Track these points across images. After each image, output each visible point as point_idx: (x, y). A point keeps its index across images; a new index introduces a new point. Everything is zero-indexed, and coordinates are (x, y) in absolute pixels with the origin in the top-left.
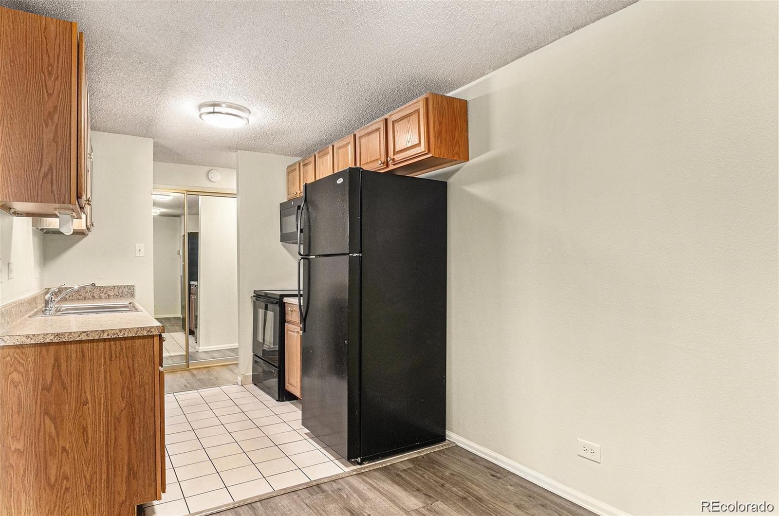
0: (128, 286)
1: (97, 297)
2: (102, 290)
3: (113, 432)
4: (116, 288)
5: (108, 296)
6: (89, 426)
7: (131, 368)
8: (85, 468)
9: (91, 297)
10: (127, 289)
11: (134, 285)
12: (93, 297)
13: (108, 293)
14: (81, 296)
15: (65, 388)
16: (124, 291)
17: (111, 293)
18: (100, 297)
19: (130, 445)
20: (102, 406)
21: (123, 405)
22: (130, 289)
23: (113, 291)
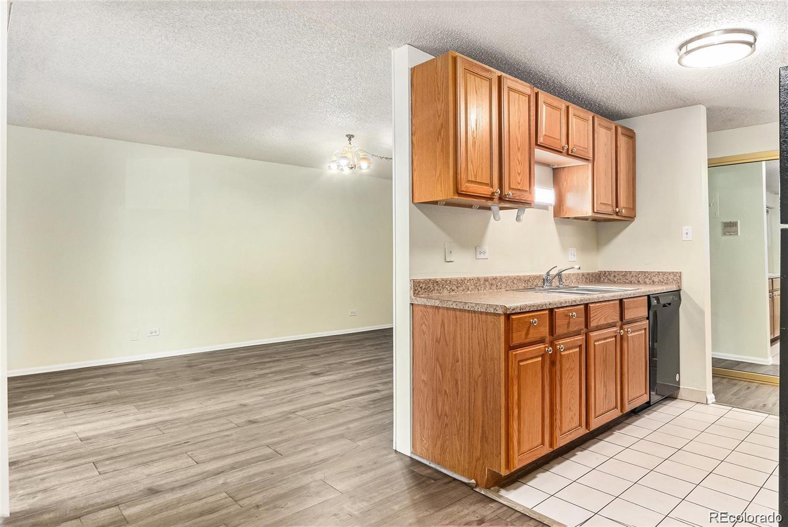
0: (673, 273)
1: (642, 282)
2: (646, 275)
3: (473, 393)
4: (660, 274)
5: (653, 282)
6: (459, 380)
7: (485, 340)
8: (457, 414)
9: (636, 282)
10: (672, 276)
11: (680, 272)
12: (639, 282)
13: (653, 279)
14: (627, 279)
15: (447, 344)
16: (669, 278)
17: (656, 279)
18: (645, 283)
19: (484, 409)
20: (467, 366)
21: (480, 372)
22: (675, 276)
23: (658, 277)
